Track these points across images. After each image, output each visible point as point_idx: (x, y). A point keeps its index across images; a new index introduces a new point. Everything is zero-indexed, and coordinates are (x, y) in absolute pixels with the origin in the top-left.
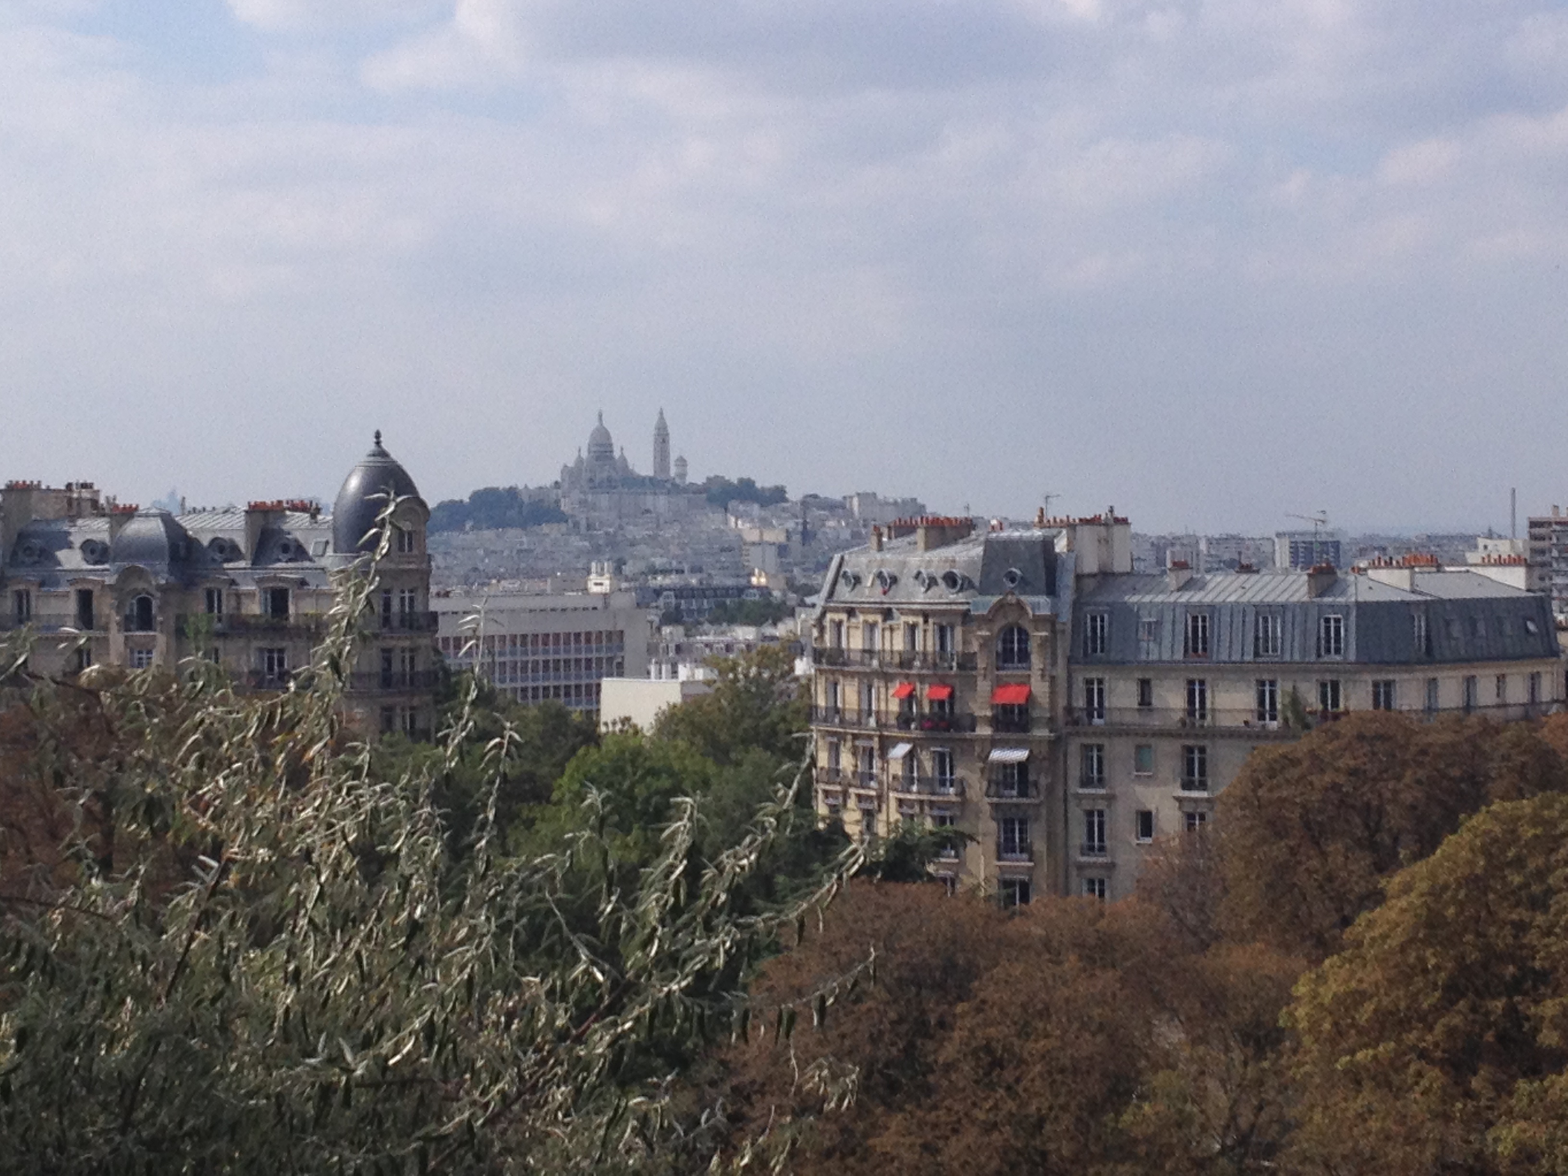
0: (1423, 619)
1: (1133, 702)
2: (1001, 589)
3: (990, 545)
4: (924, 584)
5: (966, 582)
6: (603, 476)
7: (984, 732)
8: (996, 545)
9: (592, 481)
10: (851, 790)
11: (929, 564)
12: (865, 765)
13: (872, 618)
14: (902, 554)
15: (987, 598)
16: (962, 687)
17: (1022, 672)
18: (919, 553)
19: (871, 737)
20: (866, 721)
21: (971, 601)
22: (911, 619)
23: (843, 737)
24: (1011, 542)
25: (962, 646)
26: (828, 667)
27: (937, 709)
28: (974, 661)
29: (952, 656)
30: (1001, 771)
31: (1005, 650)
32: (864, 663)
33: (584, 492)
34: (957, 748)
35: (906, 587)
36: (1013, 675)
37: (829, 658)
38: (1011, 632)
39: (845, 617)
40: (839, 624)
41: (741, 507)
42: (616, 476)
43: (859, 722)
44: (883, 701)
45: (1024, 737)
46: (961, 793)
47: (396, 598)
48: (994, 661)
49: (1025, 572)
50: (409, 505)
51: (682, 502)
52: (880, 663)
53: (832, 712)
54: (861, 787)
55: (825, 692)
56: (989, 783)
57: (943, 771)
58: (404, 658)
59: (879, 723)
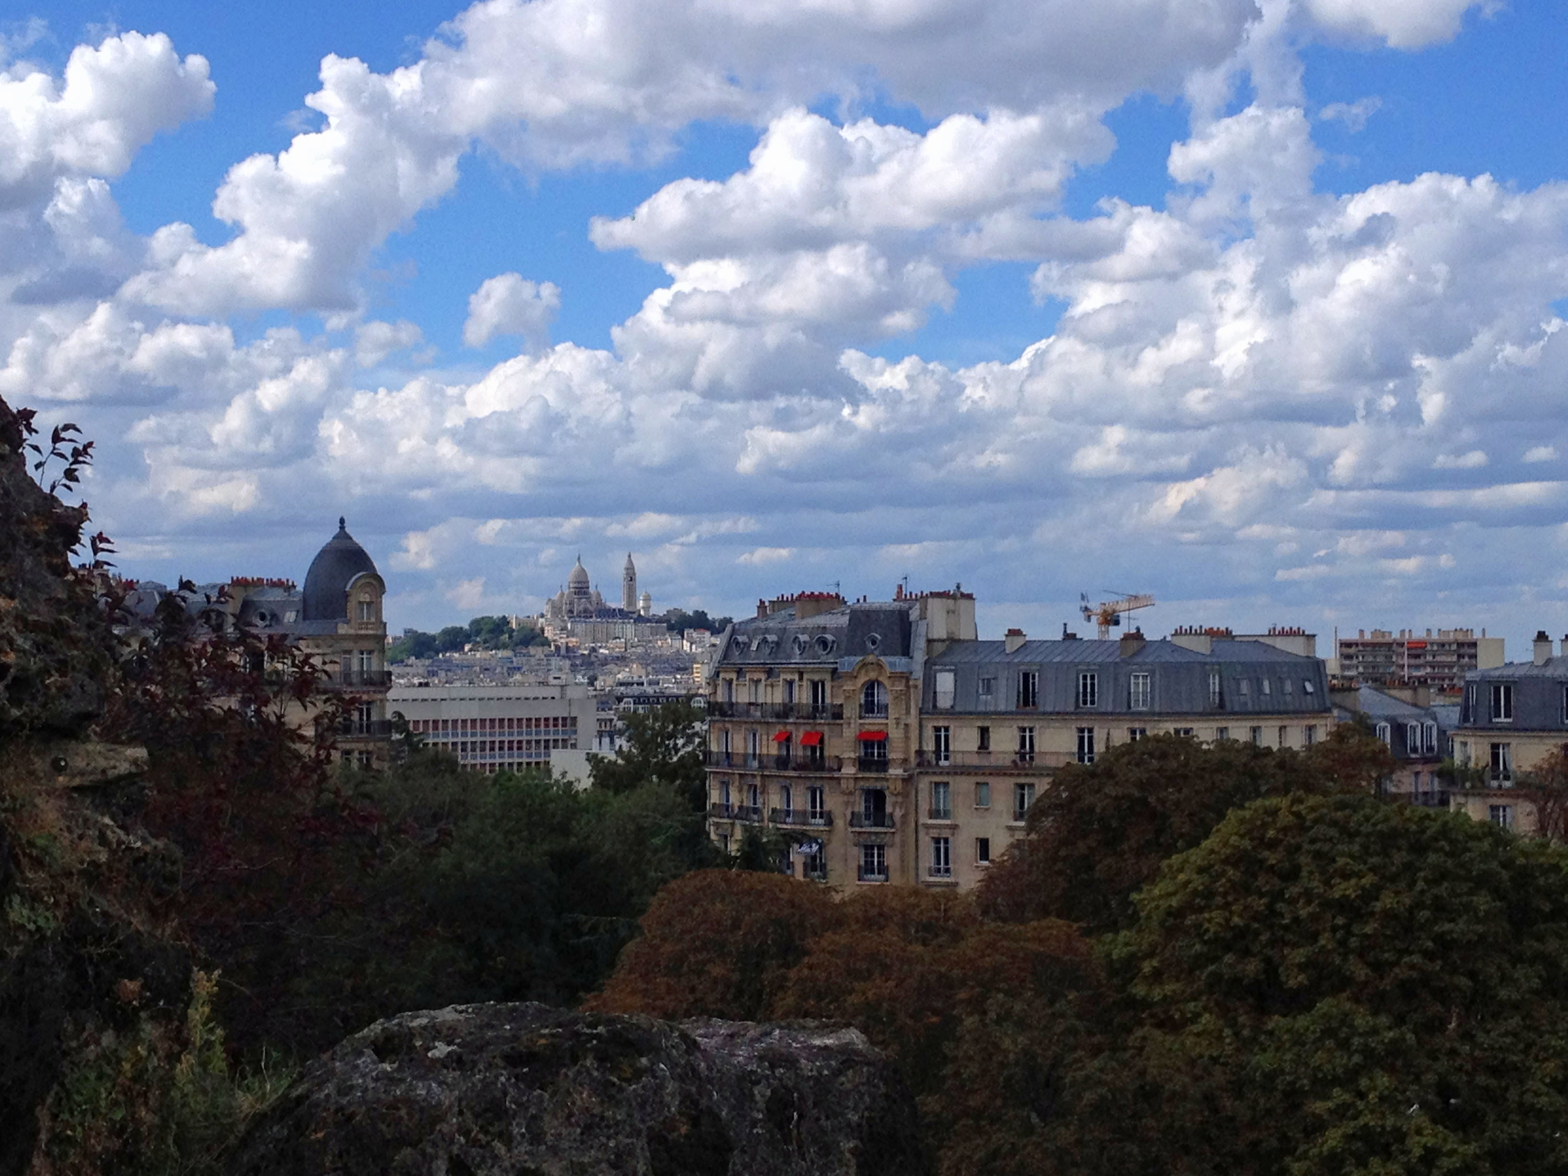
0: (1217, 677)
1: (974, 745)
2: (863, 650)
3: (855, 614)
4: (800, 647)
5: (835, 645)
6: (581, 608)
7: (849, 771)
8: (860, 614)
9: (571, 612)
10: (738, 822)
11: (805, 631)
12: (750, 800)
13: (756, 676)
14: (782, 623)
15: (852, 658)
16: (830, 733)
17: (882, 721)
18: (796, 622)
19: (755, 777)
20: (751, 763)
21: (839, 660)
22: (789, 676)
23: (732, 777)
24: (873, 611)
25: (831, 699)
26: (720, 718)
27: (810, 753)
28: (841, 711)
29: (823, 707)
30: (863, 805)
31: (867, 702)
32: (749, 713)
33: (566, 621)
34: (826, 785)
35: (784, 650)
36: (874, 723)
37: (721, 711)
38: (872, 687)
39: (734, 676)
40: (729, 682)
41: (695, 635)
42: (591, 608)
43: (744, 764)
44: (765, 746)
45: (882, 775)
46: (830, 823)
47: (355, 658)
48: (857, 711)
49: (884, 636)
50: (368, 580)
51: (646, 630)
52: (763, 714)
53: (723, 756)
54: (745, 820)
55: (716, 739)
56: (853, 815)
57: (815, 805)
58: (362, 710)
59: (760, 764)
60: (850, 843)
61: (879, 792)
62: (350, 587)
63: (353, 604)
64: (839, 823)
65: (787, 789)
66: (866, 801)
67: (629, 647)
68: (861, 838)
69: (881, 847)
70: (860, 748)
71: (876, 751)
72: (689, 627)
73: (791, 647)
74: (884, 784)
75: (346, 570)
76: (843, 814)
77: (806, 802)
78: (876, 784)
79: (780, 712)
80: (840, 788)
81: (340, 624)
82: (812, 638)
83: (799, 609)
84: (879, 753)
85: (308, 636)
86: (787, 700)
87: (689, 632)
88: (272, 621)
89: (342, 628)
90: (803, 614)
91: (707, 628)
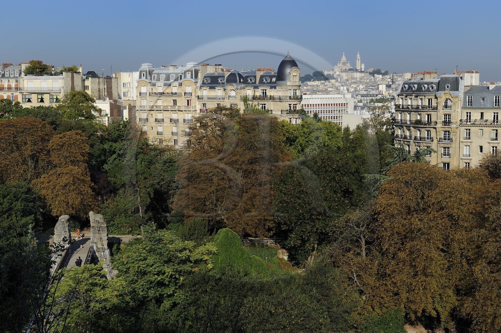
1: (479, 118)
2: (444, 90)
3: (442, 78)
4: (424, 88)
5: (435, 88)
6: (344, 68)
7: (439, 125)
8: (444, 79)
9: (341, 69)
10: (404, 140)
11: (426, 83)
12: (408, 134)
13: (410, 97)
14: (419, 81)
15: (441, 92)
16: (434, 114)
17: (449, 111)
18: (423, 81)
19: (410, 127)
20: (408, 123)
21: (437, 92)
22: (421, 97)
23: (402, 127)
24: (448, 77)
25: (434, 104)
26: (399, 109)
27: (427, 120)
28: (437, 108)
29: (431, 106)
30: (443, 135)
31: (445, 105)
32: (408, 108)
33: (340, 72)
34: (432, 130)
35: (419, 89)
36: (447, 111)
37: (399, 107)
38: (447, 101)
39: (404, 97)
40: (402, 99)
41: (377, 76)
42: (347, 68)
43: (406, 123)
44: (413, 118)
45: (449, 127)
46: (433, 141)
47: (292, 92)
48: (442, 108)
49: (451, 85)
50: (296, 69)
51: (363, 75)
52: (412, 108)
53: (399, 121)
54: (407, 139)
55: (398, 116)
56: (440, 138)
57: (428, 135)
58: (294, 107)
59: (411, 123)
60: (439, 146)
61: (448, 132)
62: (291, 71)
63: (291, 76)
64: (435, 141)
65: (419, 130)
66: (444, 134)
67: (358, 80)
68: (442, 145)
69: (448, 148)
70: (442, 119)
71: (448, 119)
72: (375, 74)
73: (422, 88)
74: (450, 129)
75: (289, 66)
76: (437, 138)
77: (425, 134)
78: (447, 129)
79: (418, 108)
80: (436, 130)
81: (288, 82)
82: (428, 86)
83: (424, 77)
84: (449, 120)
85: (279, 85)
86: (420, 104)
87: (375, 75)
88: (269, 81)
89: (289, 83)
90: (425, 78)
91: (381, 74)
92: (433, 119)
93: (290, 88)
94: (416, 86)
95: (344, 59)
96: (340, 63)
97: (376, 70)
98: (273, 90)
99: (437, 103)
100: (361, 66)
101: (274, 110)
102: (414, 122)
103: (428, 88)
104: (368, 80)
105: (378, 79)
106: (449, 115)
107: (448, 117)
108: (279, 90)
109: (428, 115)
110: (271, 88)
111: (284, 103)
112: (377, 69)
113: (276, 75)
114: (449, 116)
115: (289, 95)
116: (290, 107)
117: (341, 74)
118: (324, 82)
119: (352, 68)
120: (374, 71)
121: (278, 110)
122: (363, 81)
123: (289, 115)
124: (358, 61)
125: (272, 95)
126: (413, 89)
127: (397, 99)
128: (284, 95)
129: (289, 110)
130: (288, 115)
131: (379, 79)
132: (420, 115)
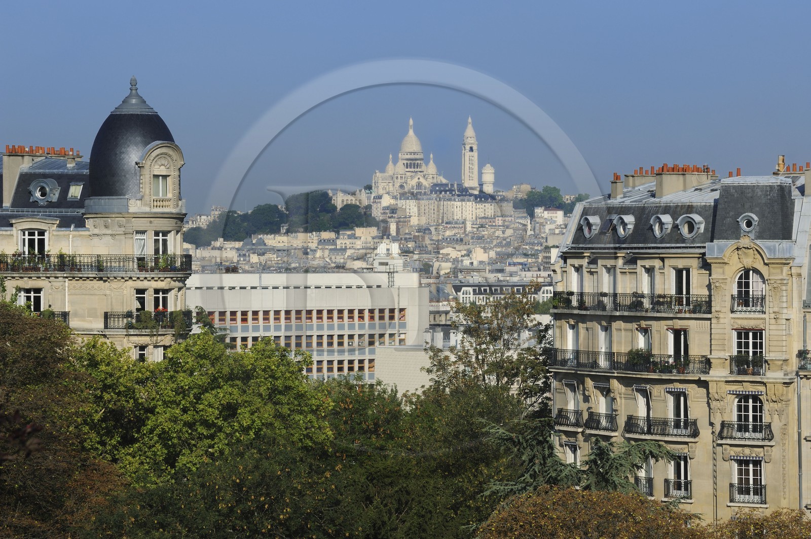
2: (735, 233)
3: (726, 190)
4: (661, 229)
5: (702, 227)
6: (414, 182)
7: (719, 373)
8: (732, 191)
9: (402, 186)
10: (588, 431)
11: (667, 210)
12: (601, 405)
13: (610, 263)
14: (640, 201)
15: (722, 242)
16: (696, 329)
17: (757, 315)
18: (657, 200)
19: (607, 379)
20: (603, 363)
21: (706, 244)
22: (648, 263)
23: (581, 380)
24: (748, 187)
25: (698, 289)
26: (566, 311)
27: (671, 351)
28: (709, 303)
29: (688, 299)
30: (735, 413)
31: (740, 292)
32: (601, 306)
33: (395, 198)
34: (693, 391)
35: (643, 232)
36: (748, 318)
37: (569, 301)
38: (747, 277)
39: (584, 262)
40: (578, 269)
41: (546, 214)
42: (425, 183)
43: (595, 364)
44: (619, 343)
45: (757, 378)
46: (695, 434)
47: (150, 238)
48: (728, 304)
49: (761, 216)
50: (164, 150)
51: (489, 209)
52: (616, 306)
53: (570, 356)
54: (597, 428)
55: (563, 337)
56: (723, 425)
57: (677, 413)
58: (157, 300)
59: (614, 365)
60: (719, 457)
61: (756, 398)
62: (144, 157)
63: (146, 177)
64: (706, 434)
65: (646, 394)
66: (739, 408)
67: (469, 229)
68: (733, 452)
69: (757, 463)
70: (731, 346)
71: (751, 350)
72: (539, 205)
73: (651, 229)
74: (762, 388)
75: (139, 139)
76: (711, 424)
77: (666, 409)
78: (751, 389)
79: (637, 304)
80: (708, 393)
81: (132, 202)
82: (675, 218)
83: (660, 185)
84: (755, 353)
85: (97, 214)
86: (646, 290)
87: (539, 211)
88: (55, 197)
89: (135, 206)
90: (665, 190)
91: (560, 206)
92: (697, 349)
93: (141, 224)
94: (629, 219)
95: (412, 144)
96: (395, 162)
97: (539, 189)
98: (72, 232)
99: (709, 287)
100: (480, 174)
101: (76, 315)
102: (623, 360)
103: (676, 227)
104: (509, 232)
105: (548, 227)
106: (758, 334)
107: (751, 341)
108: (96, 231)
109: (677, 333)
110: (65, 223)
111: (115, 284)
112: (546, 189)
113: (86, 172)
114: (755, 337)
115: (137, 253)
116: (142, 301)
117: (401, 203)
118: (332, 235)
119: (444, 181)
120: (531, 194)
121: (92, 314)
122: (490, 236)
123: (137, 332)
124: (468, 154)
125: (68, 250)
126: (621, 231)
127: (559, 271)
128: (115, 251)
129: (135, 313)
130: (132, 332)
131: (553, 226)
132: (645, 331)
